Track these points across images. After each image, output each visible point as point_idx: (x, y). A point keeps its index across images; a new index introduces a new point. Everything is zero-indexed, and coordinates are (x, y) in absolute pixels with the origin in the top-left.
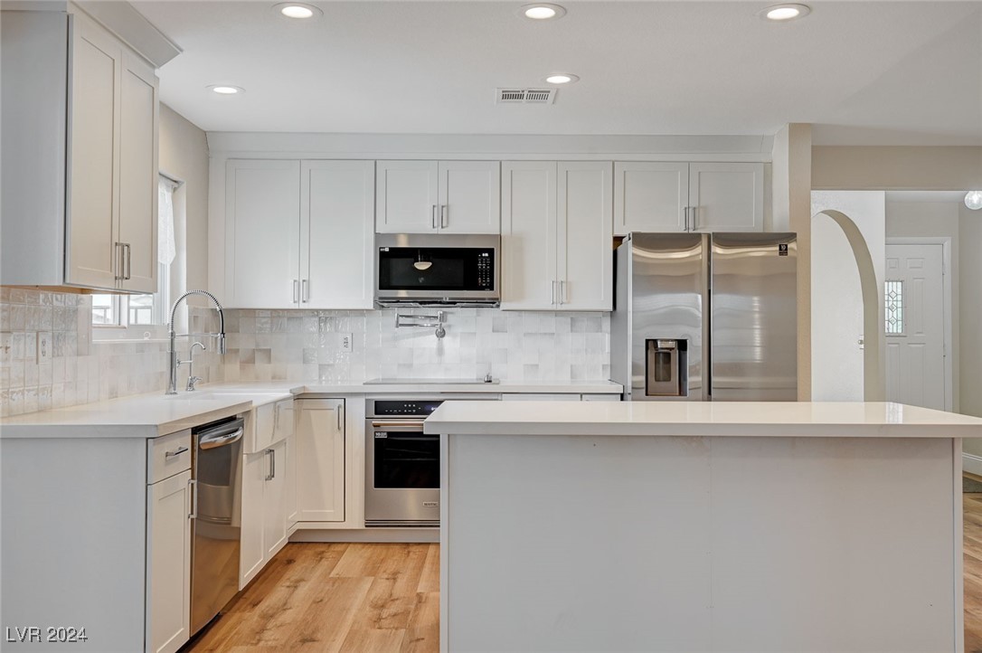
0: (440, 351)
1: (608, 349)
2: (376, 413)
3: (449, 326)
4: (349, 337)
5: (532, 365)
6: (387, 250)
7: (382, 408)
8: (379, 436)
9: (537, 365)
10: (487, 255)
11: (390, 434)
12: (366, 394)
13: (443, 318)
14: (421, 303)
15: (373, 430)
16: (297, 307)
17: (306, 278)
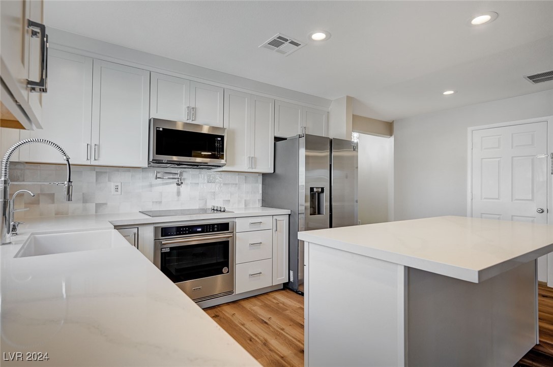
0: (179, 193)
1: (261, 192)
2: (162, 236)
3: (184, 179)
4: (119, 184)
5: (227, 200)
6: (161, 129)
7: (166, 232)
8: (164, 250)
9: (229, 201)
10: (220, 139)
11: (171, 248)
12: (153, 223)
13: (181, 174)
14: (178, 165)
15: (160, 247)
16: (89, 164)
17: (97, 143)
